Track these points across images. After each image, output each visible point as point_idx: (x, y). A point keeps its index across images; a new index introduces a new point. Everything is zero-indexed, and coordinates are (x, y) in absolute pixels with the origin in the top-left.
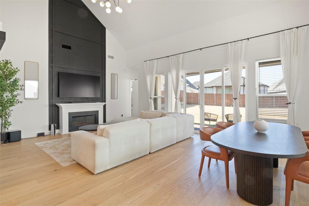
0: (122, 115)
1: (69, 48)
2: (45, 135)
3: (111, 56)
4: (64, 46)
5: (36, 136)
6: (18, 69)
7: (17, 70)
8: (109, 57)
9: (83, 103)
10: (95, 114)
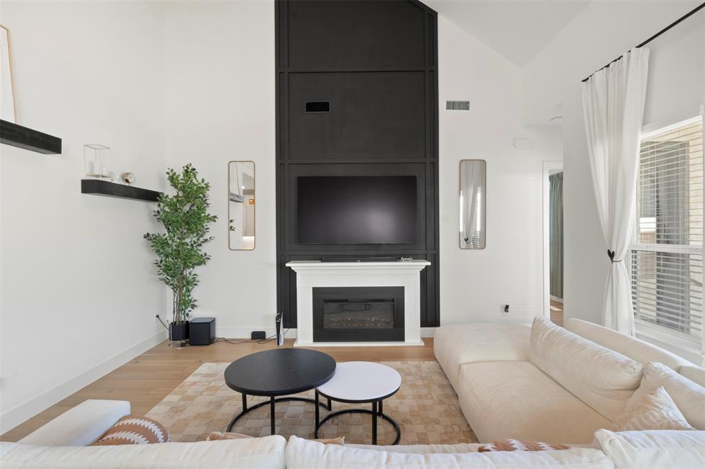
0: (507, 307)
1: (324, 107)
2: (267, 337)
3: (460, 103)
4: (311, 107)
5: (249, 337)
6: (206, 182)
7: (203, 185)
8: (451, 105)
9: (356, 261)
10: (392, 299)
